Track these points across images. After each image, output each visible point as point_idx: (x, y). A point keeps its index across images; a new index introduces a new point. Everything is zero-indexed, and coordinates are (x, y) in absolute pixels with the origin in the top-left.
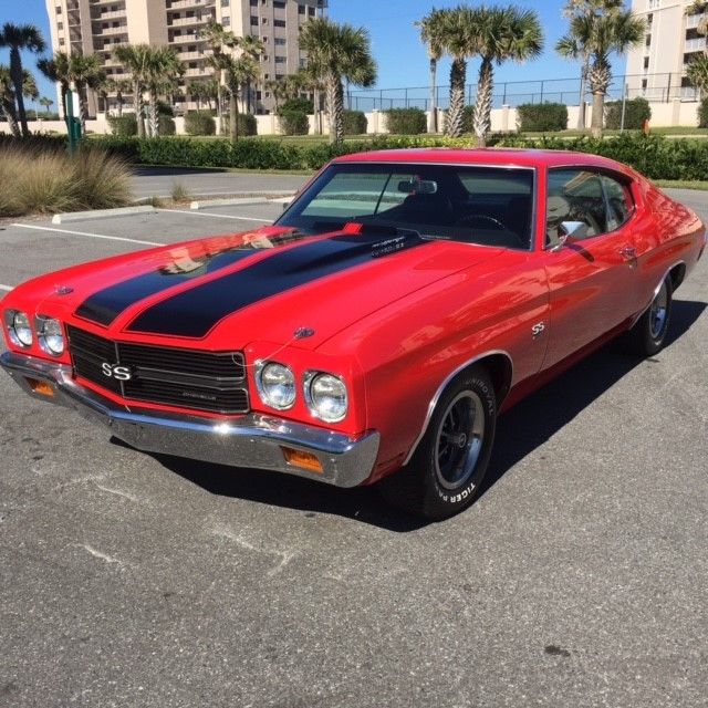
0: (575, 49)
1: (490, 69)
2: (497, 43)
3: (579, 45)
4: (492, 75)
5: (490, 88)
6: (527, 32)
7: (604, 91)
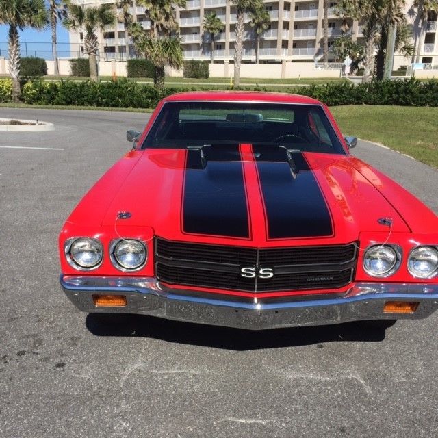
0: (74, 25)
1: (16, 33)
2: (21, 16)
3: (76, 23)
4: (18, 37)
5: (18, 46)
6: (40, 11)
7: (95, 53)
